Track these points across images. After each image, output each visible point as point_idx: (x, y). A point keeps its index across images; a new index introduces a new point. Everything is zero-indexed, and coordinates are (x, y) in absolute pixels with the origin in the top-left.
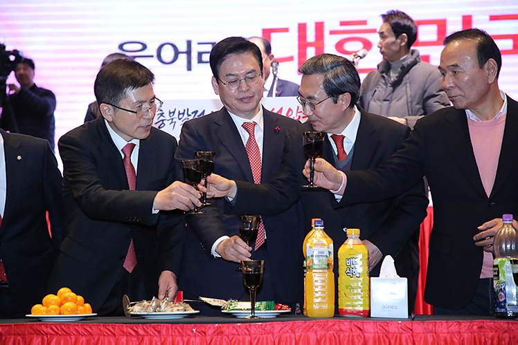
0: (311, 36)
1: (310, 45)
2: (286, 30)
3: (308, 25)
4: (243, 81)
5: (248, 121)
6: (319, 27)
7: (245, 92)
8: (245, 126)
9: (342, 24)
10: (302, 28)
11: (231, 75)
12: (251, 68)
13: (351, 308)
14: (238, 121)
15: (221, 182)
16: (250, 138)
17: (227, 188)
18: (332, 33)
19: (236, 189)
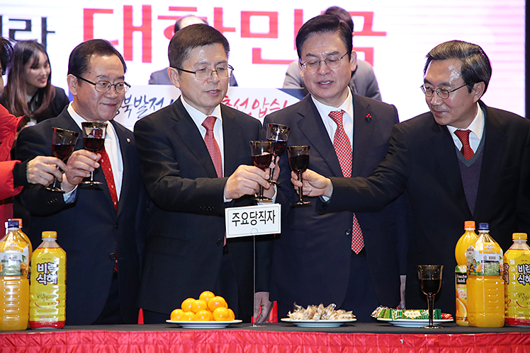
0: (137, 20)
1: (137, 29)
2: (111, 11)
3: (134, 8)
4: (323, 63)
5: (334, 109)
6: (147, 10)
7: (324, 75)
8: (331, 115)
9: (171, 9)
10: (128, 10)
11: (313, 56)
12: (335, 49)
13: (524, 318)
14: (324, 110)
15: (317, 179)
16: (338, 129)
17: (323, 186)
18: (160, 18)
19: (332, 187)
